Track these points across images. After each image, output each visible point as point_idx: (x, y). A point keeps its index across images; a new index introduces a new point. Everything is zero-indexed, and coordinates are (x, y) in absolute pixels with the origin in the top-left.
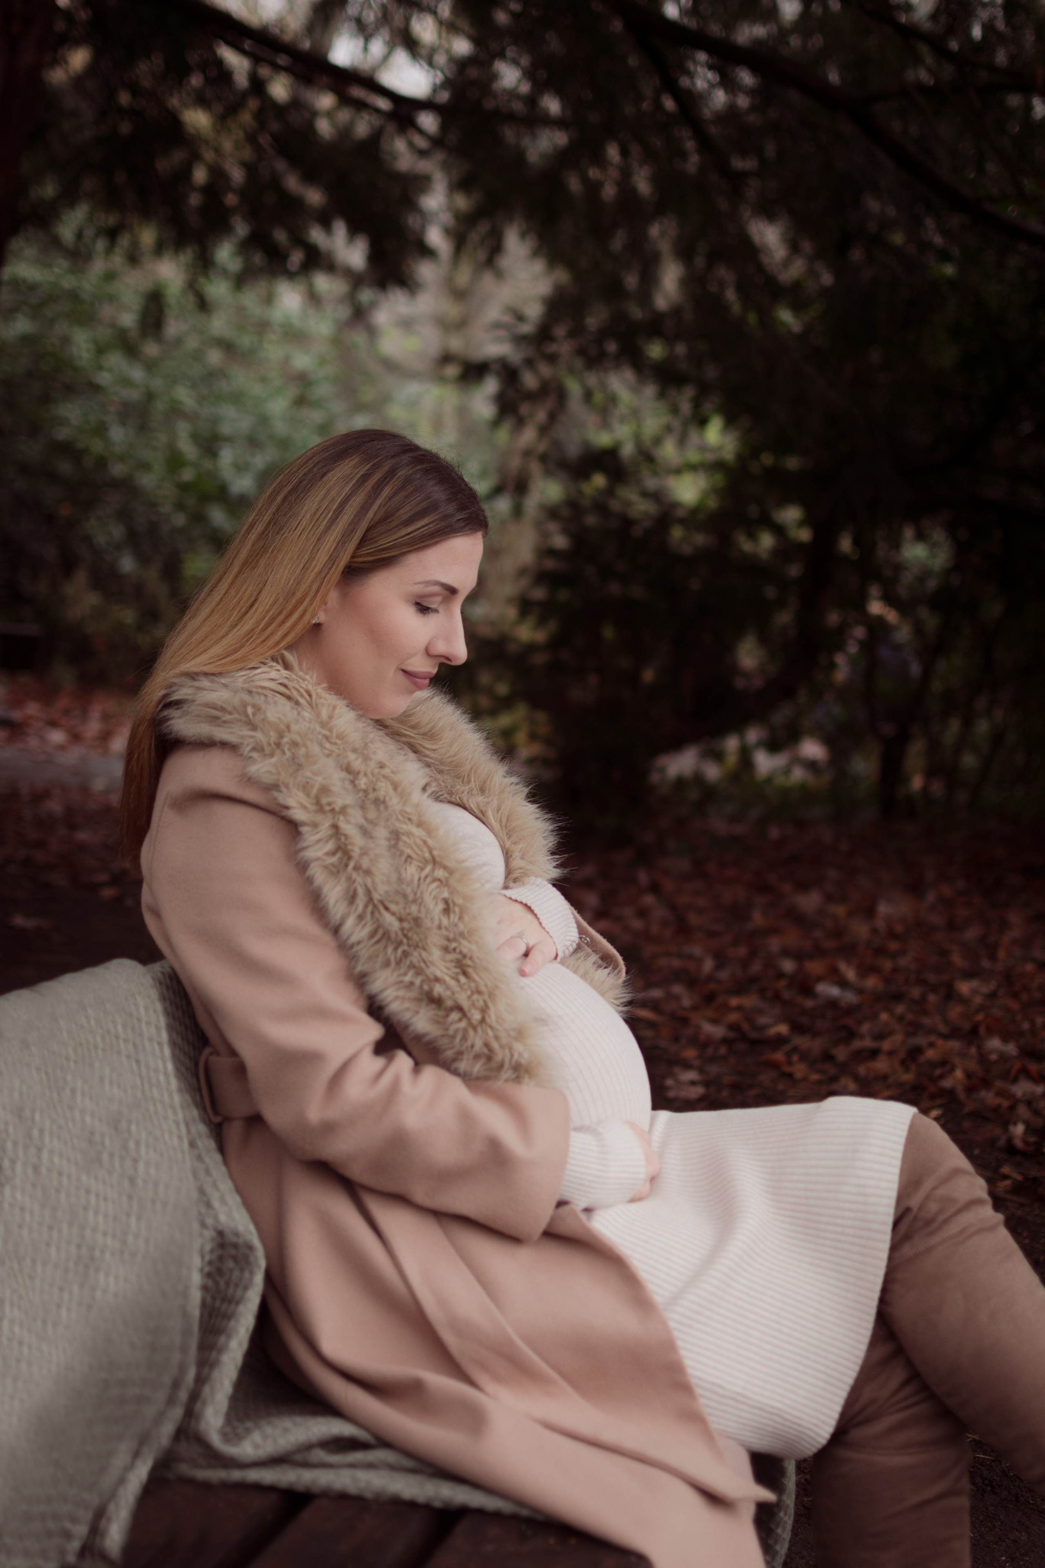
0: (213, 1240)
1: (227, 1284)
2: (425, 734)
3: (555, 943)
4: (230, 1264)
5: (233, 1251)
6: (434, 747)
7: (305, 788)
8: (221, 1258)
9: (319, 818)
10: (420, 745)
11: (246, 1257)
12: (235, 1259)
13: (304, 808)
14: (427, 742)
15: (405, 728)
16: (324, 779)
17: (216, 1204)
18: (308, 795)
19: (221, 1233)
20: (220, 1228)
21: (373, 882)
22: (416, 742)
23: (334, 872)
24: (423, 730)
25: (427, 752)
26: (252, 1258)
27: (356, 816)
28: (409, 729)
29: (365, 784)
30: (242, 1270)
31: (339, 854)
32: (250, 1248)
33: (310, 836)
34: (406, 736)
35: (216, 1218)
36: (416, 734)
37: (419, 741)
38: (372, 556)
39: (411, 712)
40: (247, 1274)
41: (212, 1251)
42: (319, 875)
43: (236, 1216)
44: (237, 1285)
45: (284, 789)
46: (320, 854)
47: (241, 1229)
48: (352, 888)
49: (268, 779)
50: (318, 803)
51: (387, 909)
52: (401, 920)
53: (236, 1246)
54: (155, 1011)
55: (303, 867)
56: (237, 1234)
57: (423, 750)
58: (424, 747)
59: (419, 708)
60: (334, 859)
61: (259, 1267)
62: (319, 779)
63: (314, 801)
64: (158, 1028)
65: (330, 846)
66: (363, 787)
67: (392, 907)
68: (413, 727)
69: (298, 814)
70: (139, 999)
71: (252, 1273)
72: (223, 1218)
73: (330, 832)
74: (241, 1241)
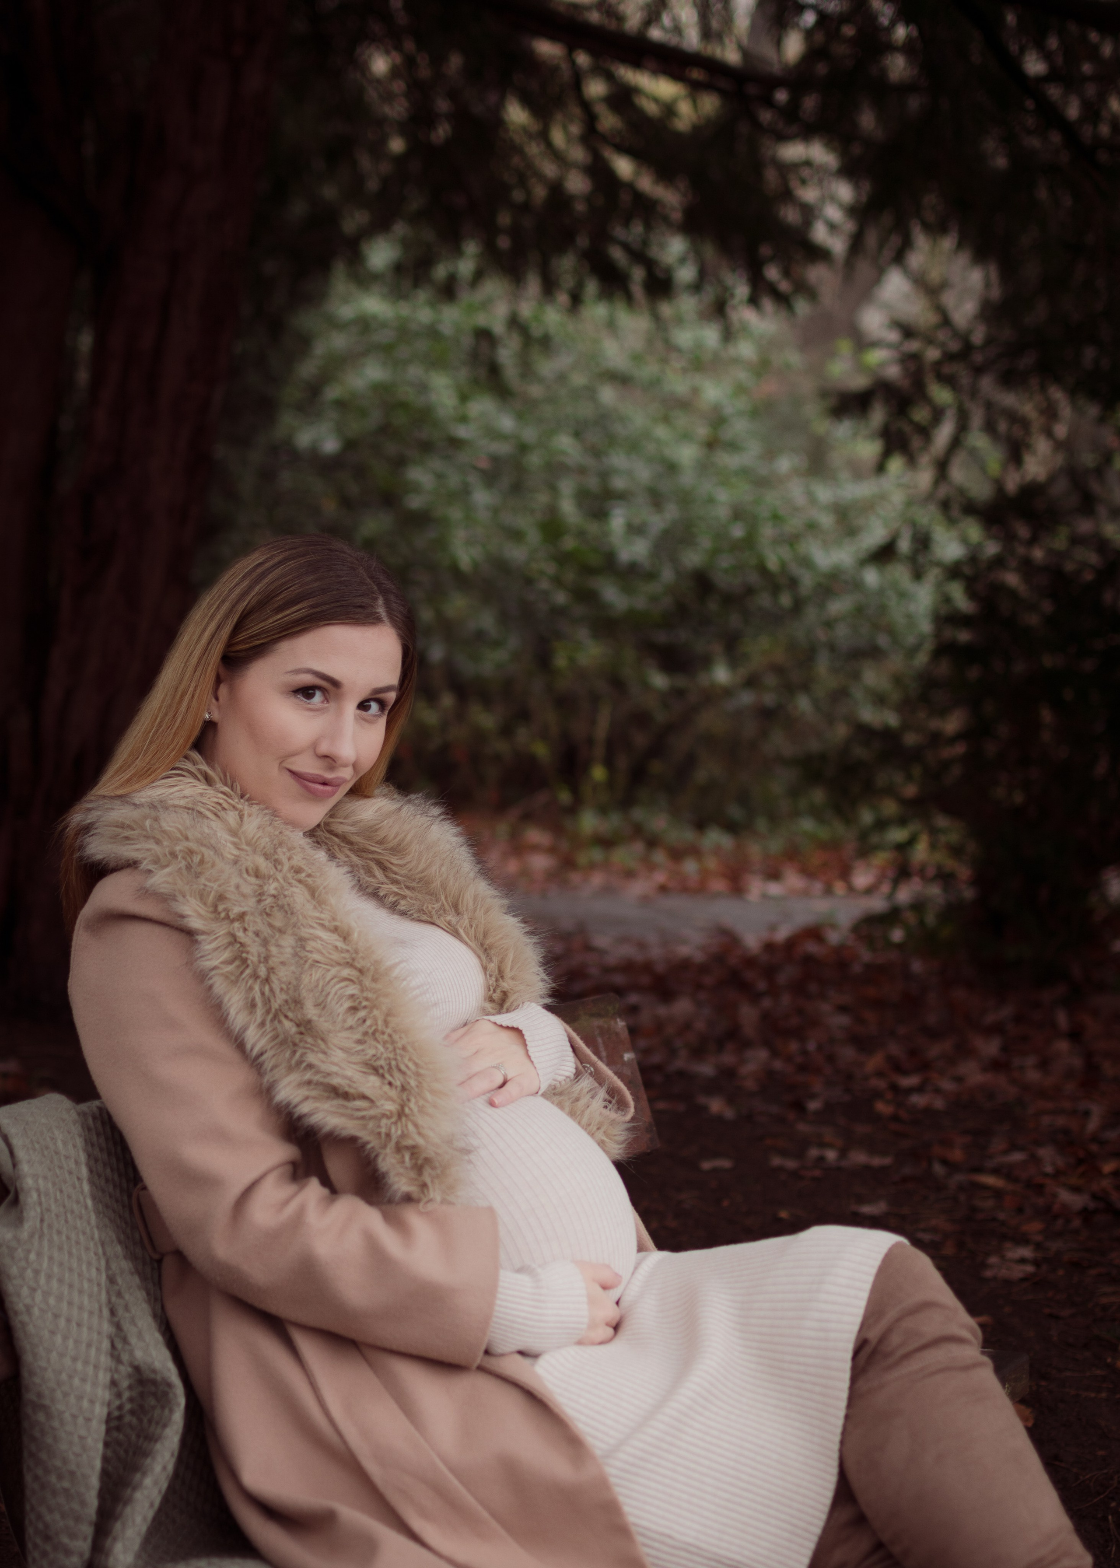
0: (130, 1376)
1: (150, 1421)
2: (391, 849)
3: (538, 1074)
4: (152, 1401)
5: (153, 1389)
6: (400, 862)
7: (202, 896)
8: (142, 1395)
9: (214, 926)
10: (387, 860)
11: (165, 1394)
12: (154, 1395)
13: (200, 916)
14: (394, 857)
15: (371, 844)
16: (220, 886)
17: (133, 1340)
18: (205, 904)
19: (137, 1369)
20: (136, 1363)
21: (271, 990)
22: (383, 858)
23: (234, 980)
24: (390, 845)
25: (394, 868)
26: (171, 1395)
27: (256, 923)
28: (375, 845)
29: (276, 889)
30: (163, 1408)
31: (237, 963)
32: (169, 1385)
33: (207, 945)
34: (373, 852)
35: (131, 1353)
36: (383, 850)
37: (386, 857)
38: (247, 643)
39: (377, 827)
40: (167, 1411)
41: (130, 1387)
42: (219, 986)
43: (154, 1353)
44: (157, 1423)
45: (180, 898)
46: (215, 963)
47: (157, 1365)
48: (251, 996)
49: (164, 889)
50: (215, 910)
51: (286, 1017)
52: (298, 1025)
53: (154, 1382)
54: (75, 1146)
55: (202, 977)
56: (154, 1371)
57: (391, 866)
58: (392, 864)
59: (386, 821)
60: (230, 968)
61: (179, 1405)
62: (215, 886)
63: (211, 909)
64: (77, 1163)
65: (226, 955)
66: (273, 892)
67: (290, 1014)
68: (381, 842)
69: (195, 923)
70: (56, 1132)
71: (171, 1411)
72: (139, 1354)
73: (228, 939)
74: (159, 1378)
